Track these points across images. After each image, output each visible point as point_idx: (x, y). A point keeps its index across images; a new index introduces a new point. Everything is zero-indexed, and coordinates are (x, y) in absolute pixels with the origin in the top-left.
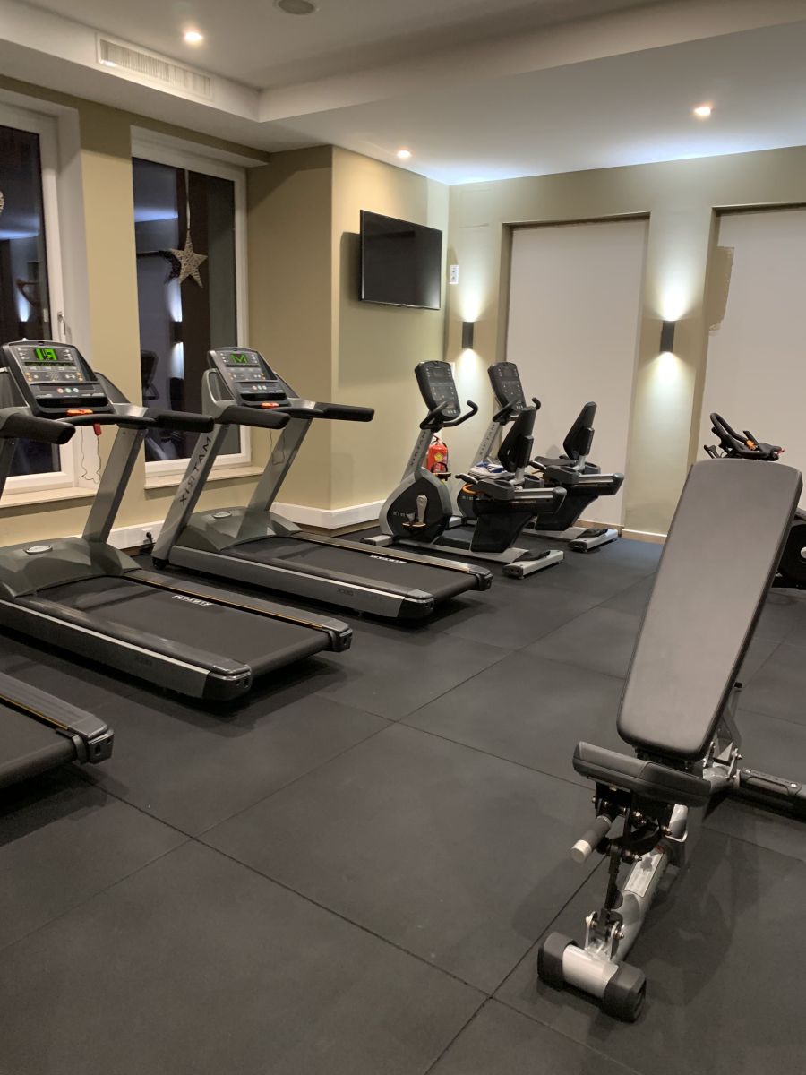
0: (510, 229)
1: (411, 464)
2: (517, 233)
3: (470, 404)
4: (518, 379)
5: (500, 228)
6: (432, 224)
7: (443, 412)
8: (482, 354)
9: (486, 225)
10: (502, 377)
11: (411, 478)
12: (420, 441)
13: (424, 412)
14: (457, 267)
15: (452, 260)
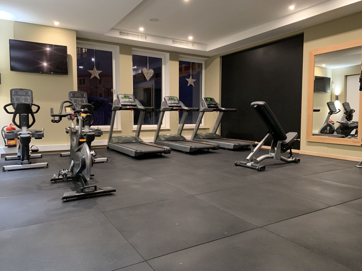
0: (346, 76)
1: (326, 121)
2: (348, 77)
3: (339, 109)
4: (349, 106)
5: (344, 77)
6: (328, 77)
7: (333, 111)
8: (340, 101)
9: (341, 76)
10: (345, 105)
11: (326, 124)
12: (328, 117)
13: (329, 111)
14: (334, 84)
15: (333, 83)
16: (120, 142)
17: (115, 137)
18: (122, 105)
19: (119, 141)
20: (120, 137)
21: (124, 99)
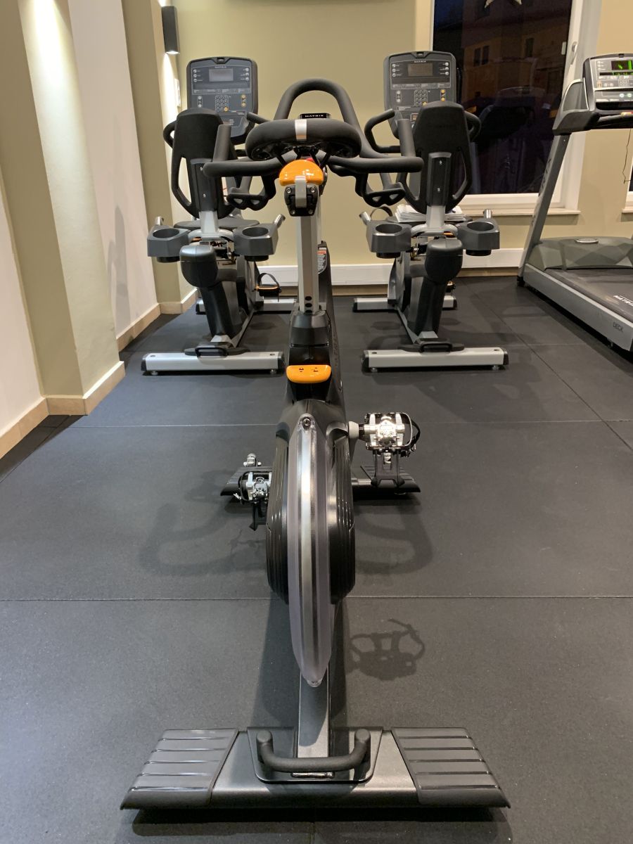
16: (569, 264)
17: (551, 243)
18: (599, 105)
19: (564, 261)
20: (569, 240)
21: (613, 78)
